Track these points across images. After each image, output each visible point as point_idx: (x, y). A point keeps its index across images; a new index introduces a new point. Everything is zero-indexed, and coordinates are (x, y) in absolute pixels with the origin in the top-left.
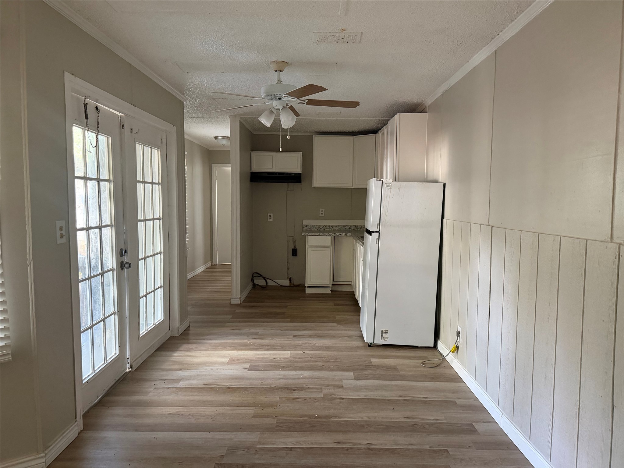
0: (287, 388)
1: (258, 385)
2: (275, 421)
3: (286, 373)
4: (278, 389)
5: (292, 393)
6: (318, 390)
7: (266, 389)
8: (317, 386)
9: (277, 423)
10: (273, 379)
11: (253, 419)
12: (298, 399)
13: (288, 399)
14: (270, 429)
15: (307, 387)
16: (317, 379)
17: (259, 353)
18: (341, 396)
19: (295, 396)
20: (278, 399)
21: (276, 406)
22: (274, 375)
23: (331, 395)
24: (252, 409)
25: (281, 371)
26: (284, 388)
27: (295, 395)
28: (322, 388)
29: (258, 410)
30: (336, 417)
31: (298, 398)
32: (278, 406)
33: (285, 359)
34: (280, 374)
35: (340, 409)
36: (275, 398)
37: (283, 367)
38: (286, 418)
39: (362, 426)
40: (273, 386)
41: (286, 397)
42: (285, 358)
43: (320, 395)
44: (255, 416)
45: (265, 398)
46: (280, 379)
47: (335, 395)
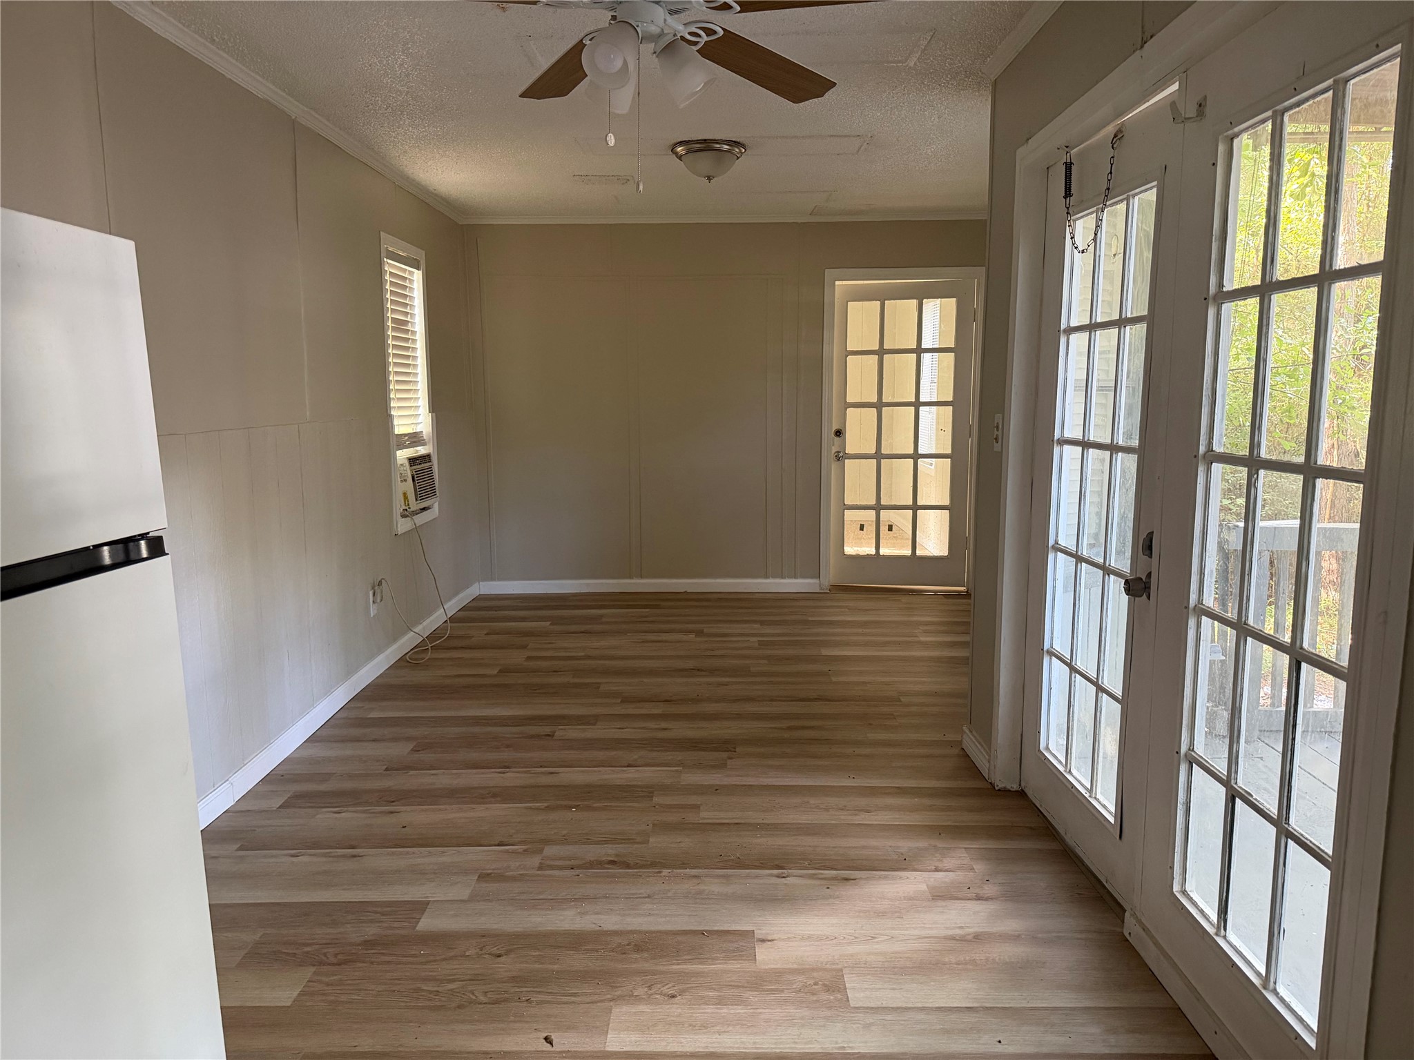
0: (628, 866)
1: (706, 876)
2: (656, 800)
3: (629, 919)
4: (653, 865)
5: (617, 855)
6: (552, 863)
7: (684, 865)
8: (551, 876)
9: (652, 797)
10: (668, 897)
11: (699, 803)
12: (604, 839)
13: (630, 841)
14: (664, 789)
15: (577, 872)
16: (541, 897)
17: (745, 1038)
18: (501, 851)
19: (611, 846)
20: (651, 840)
21: (654, 825)
22: (668, 912)
23: (524, 851)
24: (705, 819)
25: (644, 928)
26: (637, 866)
27: (609, 851)
28: (540, 868)
29: (691, 817)
30: (538, 809)
31: (606, 842)
32: (651, 825)
33: (632, 995)
34: (650, 915)
35: (519, 823)
36: (659, 843)
37: (638, 948)
38: (635, 805)
39: (495, 795)
40: (665, 872)
41: (631, 843)
42: (632, 998)
43: (550, 851)
44: (696, 807)
45: (684, 843)
46: (649, 897)
47: (513, 852)
